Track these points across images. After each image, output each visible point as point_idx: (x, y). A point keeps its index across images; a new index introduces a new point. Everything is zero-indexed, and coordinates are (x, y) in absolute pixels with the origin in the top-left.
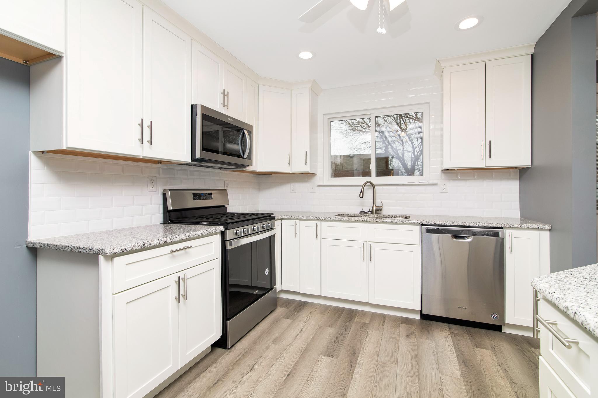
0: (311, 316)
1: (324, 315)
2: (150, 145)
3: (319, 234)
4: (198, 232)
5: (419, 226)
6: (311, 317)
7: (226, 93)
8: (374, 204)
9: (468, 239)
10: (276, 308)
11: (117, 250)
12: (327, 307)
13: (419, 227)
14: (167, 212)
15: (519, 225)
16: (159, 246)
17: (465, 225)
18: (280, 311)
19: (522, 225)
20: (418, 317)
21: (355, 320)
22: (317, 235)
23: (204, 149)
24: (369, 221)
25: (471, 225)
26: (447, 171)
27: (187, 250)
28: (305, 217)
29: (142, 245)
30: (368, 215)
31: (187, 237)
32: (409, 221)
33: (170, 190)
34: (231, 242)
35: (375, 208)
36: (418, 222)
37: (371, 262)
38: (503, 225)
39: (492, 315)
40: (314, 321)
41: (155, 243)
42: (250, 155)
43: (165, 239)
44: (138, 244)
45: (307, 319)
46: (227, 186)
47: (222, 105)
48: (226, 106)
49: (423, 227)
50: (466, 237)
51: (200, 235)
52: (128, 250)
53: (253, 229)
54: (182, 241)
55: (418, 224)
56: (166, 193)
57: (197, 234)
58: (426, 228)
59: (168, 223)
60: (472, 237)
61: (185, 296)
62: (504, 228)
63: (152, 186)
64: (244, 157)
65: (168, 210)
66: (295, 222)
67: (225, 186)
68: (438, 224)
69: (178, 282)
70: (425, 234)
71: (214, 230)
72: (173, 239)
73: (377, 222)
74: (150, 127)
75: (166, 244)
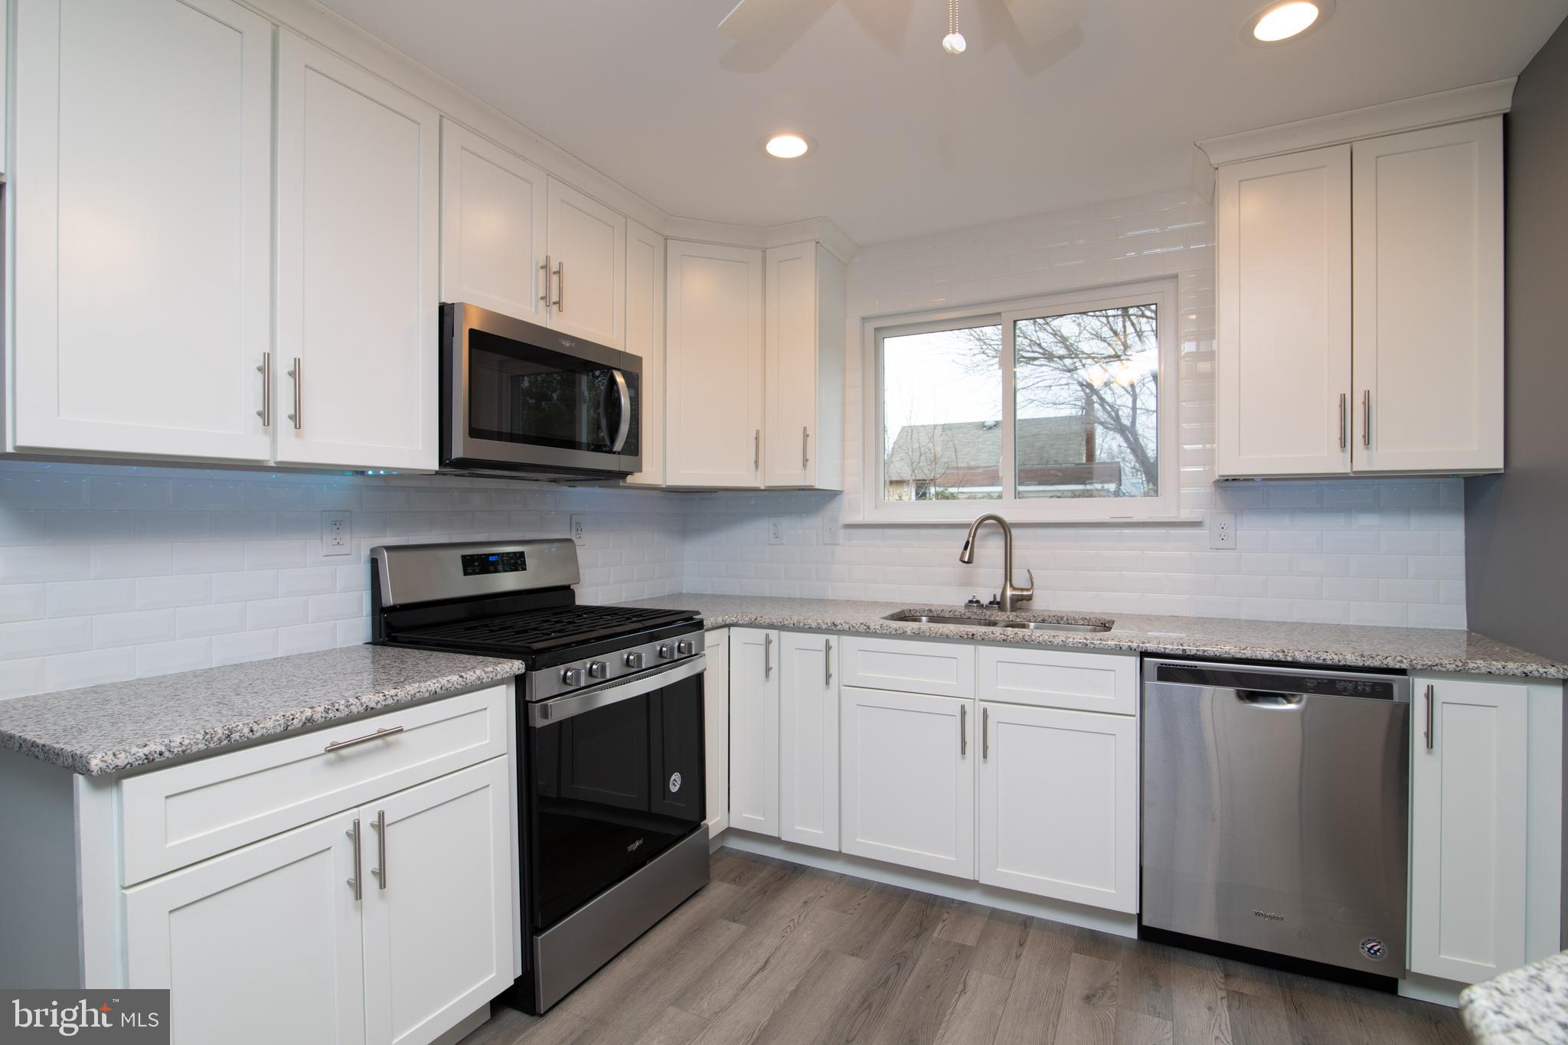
0: (803, 916)
2: (296, 427)
3: (833, 671)
4: (429, 683)
5: (1135, 658)
6: (805, 917)
7: (554, 267)
8: (1008, 582)
9: (1289, 702)
10: (708, 884)
11: (129, 756)
12: (863, 884)
13: (1133, 662)
15: (1460, 664)
16: (287, 734)
17: (1281, 657)
18: (718, 893)
19: (1471, 665)
20: (1132, 933)
21: (935, 934)
22: (828, 676)
23: (474, 432)
25: (1301, 657)
26: (1229, 484)
27: (390, 738)
28: (795, 621)
29: (220, 735)
30: (988, 612)
31: (390, 701)
32: (1104, 643)
33: (389, 549)
34: (545, 706)
35: (1009, 592)
36: (1129, 646)
37: (985, 762)
38: (1404, 661)
39: (1363, 944)
40: (809, 932)
41: (272, 726)
42: (634, 441)
43: (308, 713)
44: (206, 733)
45: (792, 925)
46: (579, 529)
47: (542, 303)
48: (554, 303)
49: (1147, 661)
50: (1284, 696)
51: (436, 692)
52: (170, 756)
53: (625, 662)
54: (370, 713)
55: (1130, 651)
56: (377, 559)
57: (424, 690)
58: (1157, 663)
59: (383, 644)
60: (1305, 696)
61: (381, 874)
62: (1408, 672)
63: (335, 539)
64: (614, 450)
65: (383, 606)
66: (767, 636)
67: (574, 531)
68: (1193, 653)
69: (355, 836)
70: (1152, 684)
71: (486, 673)
72: (337, 710)
73: (1005, 642)
74: (295, 374)
75: (310, 726)
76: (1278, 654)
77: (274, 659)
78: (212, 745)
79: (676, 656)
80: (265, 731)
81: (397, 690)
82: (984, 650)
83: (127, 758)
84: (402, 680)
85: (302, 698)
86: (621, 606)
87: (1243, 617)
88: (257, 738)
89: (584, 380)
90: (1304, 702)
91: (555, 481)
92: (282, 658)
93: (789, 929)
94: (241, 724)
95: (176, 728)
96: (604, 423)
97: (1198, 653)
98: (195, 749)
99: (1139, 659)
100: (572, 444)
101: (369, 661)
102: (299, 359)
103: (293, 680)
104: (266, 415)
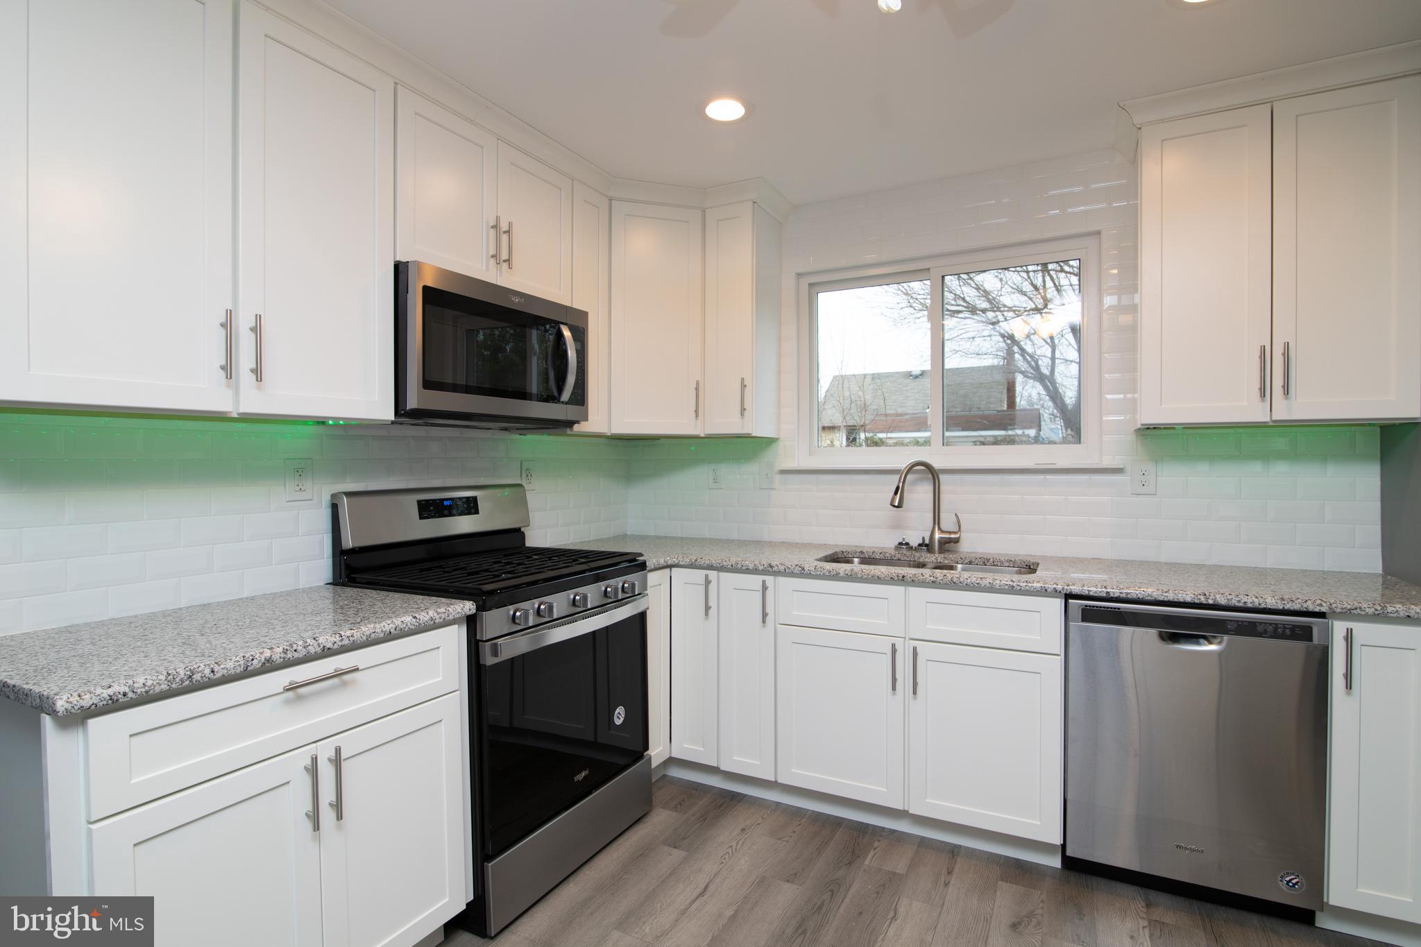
0: (741, 842)
2: (257, 380)
3: (769, 610)
4: (384, 623)
5: (1059, 600)
6: (742, 844)
7: (504, 227)
9: (1210, 643)
10: (651, 811)
11: (95, 697)
12: (797, 812)
13: (1059, 603)
14: (341, 556)
15: (1379, 608)
16: (246, 674)
17: (1203, 600)
18: (660, 819)
19: (1390, 609)
22: (765, 615)
23: (428, 384)
24: (909, 580)
25: (1222, 601)
27: (346, 677)
28: (733, 563)
29: (182, 676)
30: (917, 554)
31: (346, 642)
32: (1030, 585)
33: (350, 494)
34: (496, 644)
35: (937, 535)
36: (1055, 588)
37: (915, 698)
38: (1324, 604)
39: (1282, 877)
40: (747, 859)
41: (232, 667)
42: (580, 391)
43: (268, 653)
44: (169, 674)
45: (730, 851)
46: (529, 475)
47: (492, 261)
48: (504, 261)
49: (1072, 603)
50: (1205, 637)
51: (390, 633)
52: (134, 696)
53: (571, 602)
54: (327, 653)
55: (1055, 593)
56: (337, 504)
57: (379, 631)
58: (1081, 605)
59: (343, 585)
60: (1226, 638)
61: (338, 807)
62: (1327, 615)
63: (298, 485)
64: (562, 399)
65: (343, 548)
66: (707, 576)
67: (524, 475)
68: (1116, 595)
69: (313, 770)
70: (1077, 625)
71: (438, 614)
72: (295, 651)
73: (934, 584)
74: (257, 330)
75: (269, 667)
76: (1199, 597)
77: (240, 599)
78: (174, 686)
79: (620, 596)
80: (225, 671)
81: (353, 631)
82: (913, 590)
83: (91, 698)
84: (359, 621)
85: (263, 639)
86: (568, 548)
87: (1163, 559)
88: (218, 679)
89: (534, 335)
90: (1224, 644)
91: (506, 429)
92: (247, 598)
93: (727, 856)
94: (202, 665)
95: (141, 669)
96: (552, 375)
97: (1121, 596)
98: (157, 689)
99: (1063, 601)
100: (523, 395)
101: (328, 602)
102: (260, 316)
103: (255, 620)
104: (228, 369)
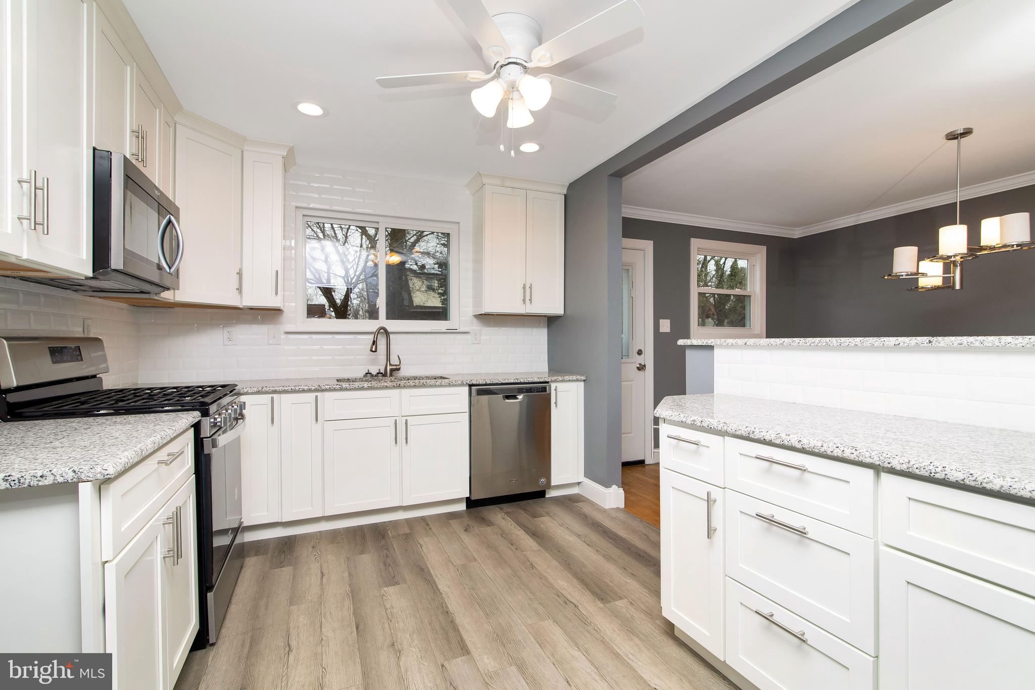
0: (318, 551)
1: (338, 543)
3: (320, 413)
6: (321, 551)
8: (388, 362)
9: (518, 398)
18: (253, 562)
20: (464, 506)
21: (391, 535)
22: (317, 417)
24: (403, 386)
25: (522, 381)
26: (483, 316)
28: (293, 388)
30: (380, 378)
35: (389, 368)
37: (407, 445)
39: (540, 480)
58: (475, 389)
60: (523, 395)
62: (550, 382)
70: (474, 397)
73: (414, 387)
99: (469, 388)
